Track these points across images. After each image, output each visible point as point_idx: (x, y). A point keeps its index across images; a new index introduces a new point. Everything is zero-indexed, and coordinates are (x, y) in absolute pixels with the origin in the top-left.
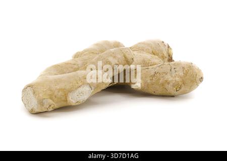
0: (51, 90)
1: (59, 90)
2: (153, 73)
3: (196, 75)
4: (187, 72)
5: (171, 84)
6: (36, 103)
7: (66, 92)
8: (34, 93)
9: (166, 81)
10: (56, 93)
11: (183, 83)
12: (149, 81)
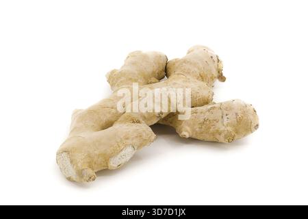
0: (90, 157)
1: (99, 156)
2: (202, 120)
3: (251, 123)
4: (240, 120)
5: (223, 135)
6: (75, 173)
7: (107, 158)
8: (71, 162)
9: (217, 131)
10: (95, 159)
11: (237, 133)
12: (197, 129)
